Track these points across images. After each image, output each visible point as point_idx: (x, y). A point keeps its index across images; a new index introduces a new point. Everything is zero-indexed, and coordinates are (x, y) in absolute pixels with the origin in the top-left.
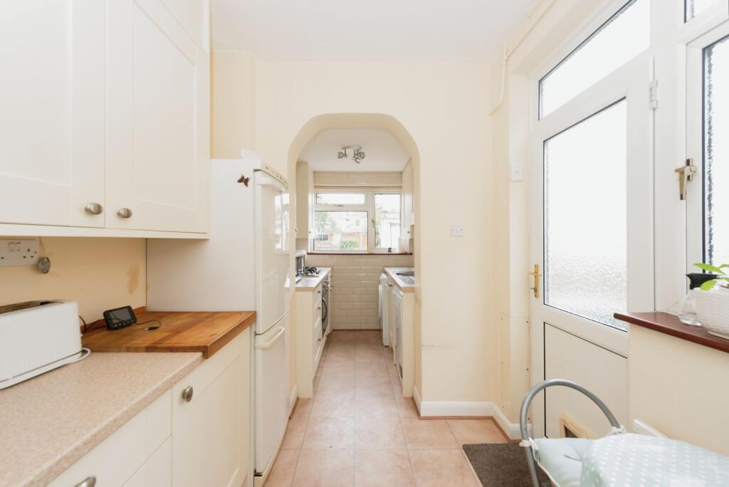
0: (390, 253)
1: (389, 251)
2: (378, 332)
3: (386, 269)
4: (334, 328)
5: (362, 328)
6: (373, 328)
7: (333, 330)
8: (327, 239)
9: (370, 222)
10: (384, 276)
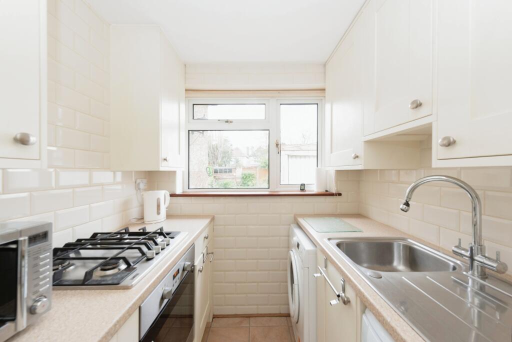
0: (303, 194)
1: (302, 190)
2: (283, 319)
3: (302, 221)
4: (216, 313)
5: (260, 312)
6: (277, 312)
7: (215, 317)
8: (231, 172)
9: (273, 146)
10: (298, 236)
